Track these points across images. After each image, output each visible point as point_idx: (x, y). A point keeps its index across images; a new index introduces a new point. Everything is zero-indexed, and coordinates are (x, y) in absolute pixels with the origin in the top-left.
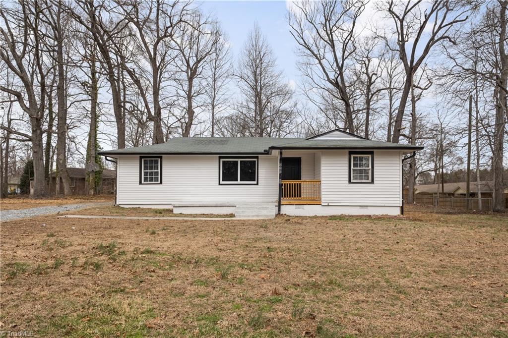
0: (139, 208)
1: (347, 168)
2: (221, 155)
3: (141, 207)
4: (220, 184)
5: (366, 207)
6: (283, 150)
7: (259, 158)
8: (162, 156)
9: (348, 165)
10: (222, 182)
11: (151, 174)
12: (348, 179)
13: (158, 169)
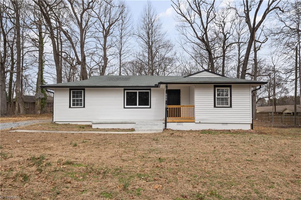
0: (69, 124)
1: (213, 97)
2: (125, 88)
3: (70, 123)
4: (124, 108)
5: (226, 124)
6: (168, 85)
7: (151, 90)
8: (84, 89)
9: (213, 95)
10: (126, 106)
11: (77, 100)
12: (213, 105)
13: (82, 98)
